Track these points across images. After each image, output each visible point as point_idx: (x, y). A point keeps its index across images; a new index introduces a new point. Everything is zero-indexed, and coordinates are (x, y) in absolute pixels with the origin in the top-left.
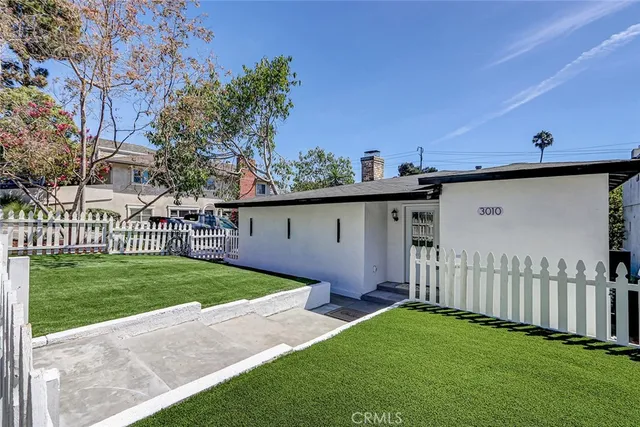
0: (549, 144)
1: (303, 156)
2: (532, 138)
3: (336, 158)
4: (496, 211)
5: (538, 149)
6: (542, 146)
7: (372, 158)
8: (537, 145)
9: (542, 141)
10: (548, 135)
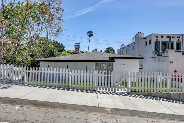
4: (124, 64)
6: (90, 36)
9: (90, 34)
10: (92, 32)
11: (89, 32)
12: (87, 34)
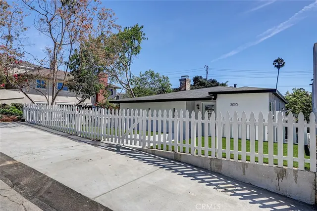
0: (282, 66)
1: (142, 74)
2: (273, 62)
3: (161, 76)
4: (236, 105)
5: (276, 69)
6: (278, 67)
7: (185, 79)
8: (275, 66)
9: (279, 64)
10: (282, 60)
11: (277, 61)
12: (274, 64)
